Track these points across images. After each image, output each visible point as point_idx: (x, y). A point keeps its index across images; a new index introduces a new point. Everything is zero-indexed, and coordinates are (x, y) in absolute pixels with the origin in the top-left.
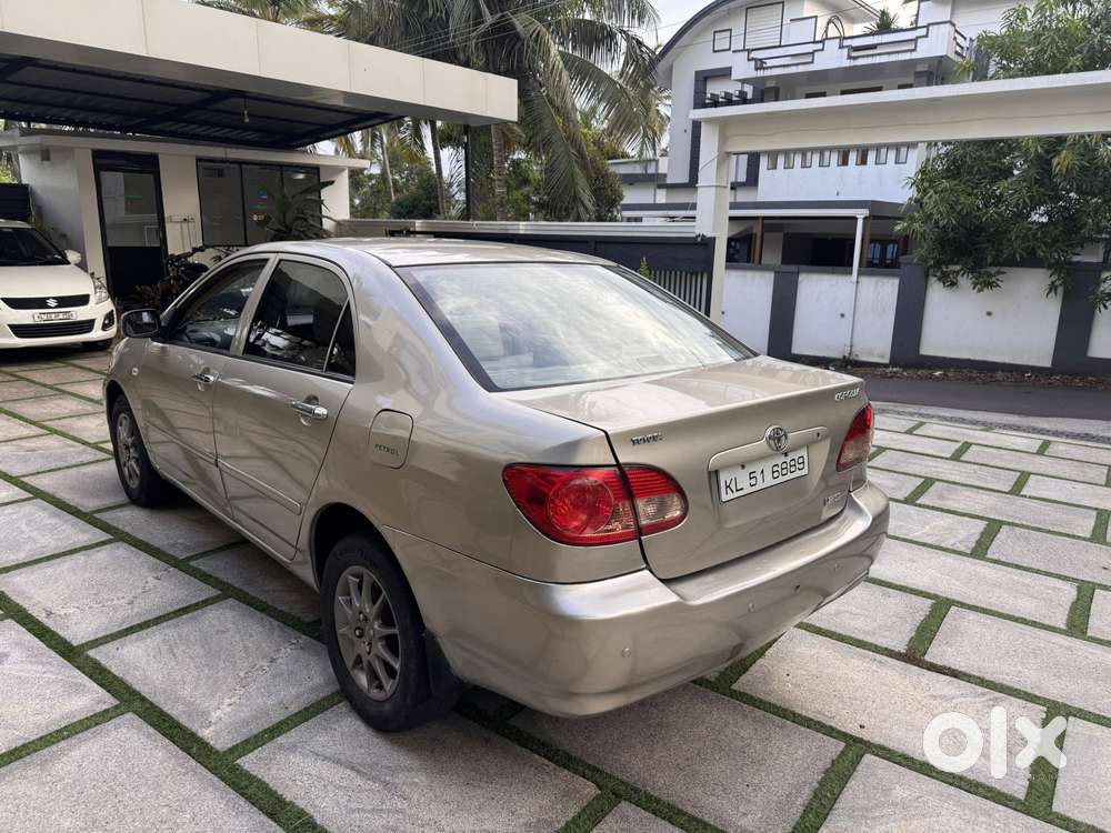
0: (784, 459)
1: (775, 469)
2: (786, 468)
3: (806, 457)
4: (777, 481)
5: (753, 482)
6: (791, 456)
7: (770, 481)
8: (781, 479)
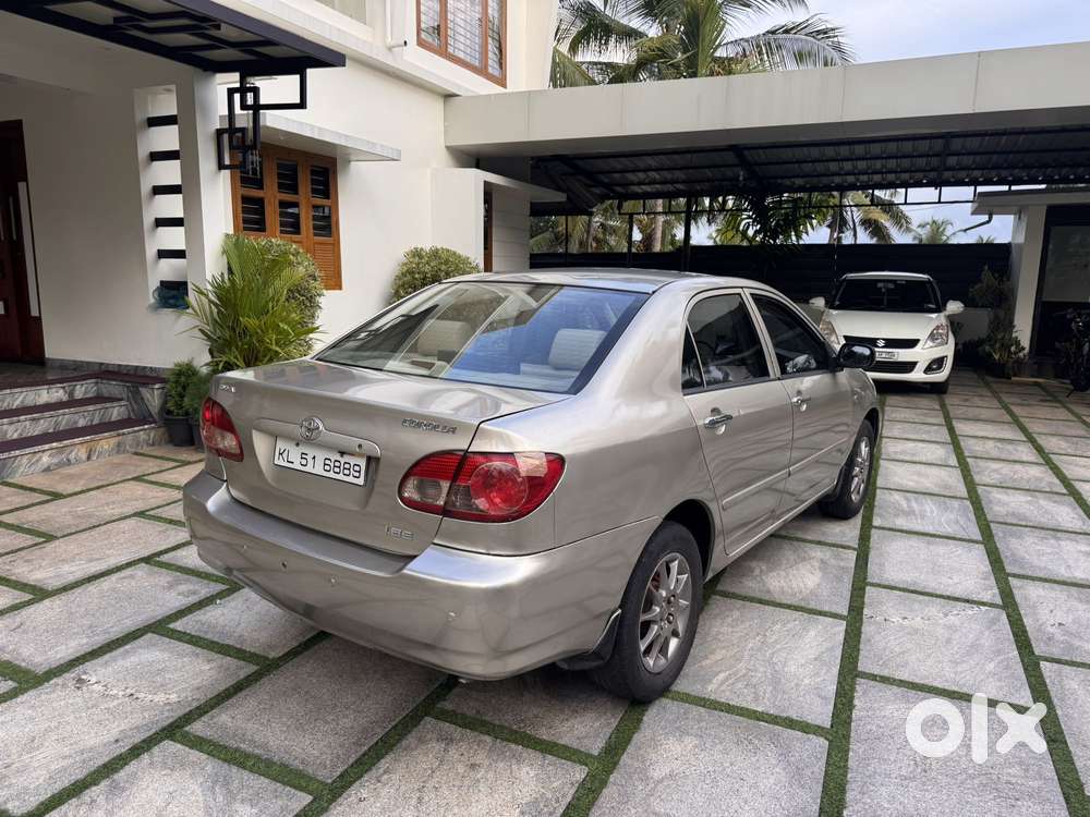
0: (339, 458)
1: (327, 462)
2: (337, 466)
3: (363, 468)
4: (325, 474)
5: (304, 462)
6: (346, 458)
7: (319, 470)
8: (331, 475)
